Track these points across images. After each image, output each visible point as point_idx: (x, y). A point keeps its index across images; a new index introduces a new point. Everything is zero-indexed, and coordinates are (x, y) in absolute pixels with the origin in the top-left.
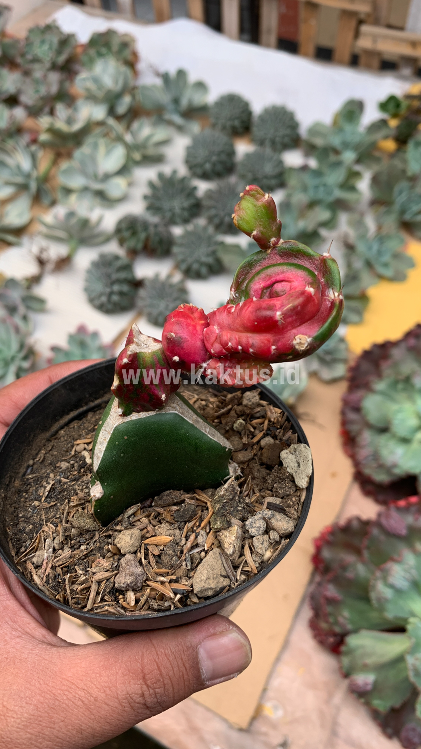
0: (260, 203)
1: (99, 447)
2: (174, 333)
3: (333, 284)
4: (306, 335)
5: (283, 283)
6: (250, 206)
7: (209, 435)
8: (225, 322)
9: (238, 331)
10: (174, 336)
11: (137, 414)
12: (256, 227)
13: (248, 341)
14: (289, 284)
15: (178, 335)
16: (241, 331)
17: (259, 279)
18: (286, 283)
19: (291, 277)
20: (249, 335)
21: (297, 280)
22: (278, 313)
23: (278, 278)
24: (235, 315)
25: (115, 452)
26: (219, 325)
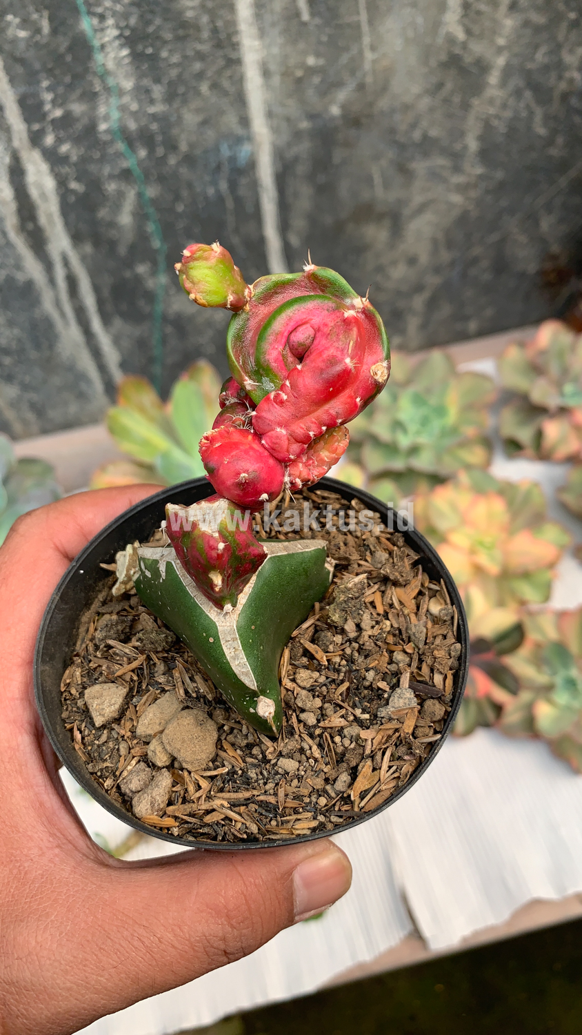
0: (213, 261)
1: (237, 663)
2: (244, 472)
3: (345, 293)
4: (378, 362)
5: (301, 329)
6: (207, 271)
7: (306, 550)
8: (285, 416)
9: (309, 413)
10: (247, 475)
11: (241, 594)
12: (227, 292)
13: (331, 415)
14: (308, 325)
15: (250, 471)
16: (314, 411)
17: (271, 344)
18: (304, 327)
19: (305, 317)
20: (326, 407)
21: (314, 316)
22: (348, 360)
23: (290, 328)
24: (293, 399)
25: (255, 651)
26: (280, 425)
